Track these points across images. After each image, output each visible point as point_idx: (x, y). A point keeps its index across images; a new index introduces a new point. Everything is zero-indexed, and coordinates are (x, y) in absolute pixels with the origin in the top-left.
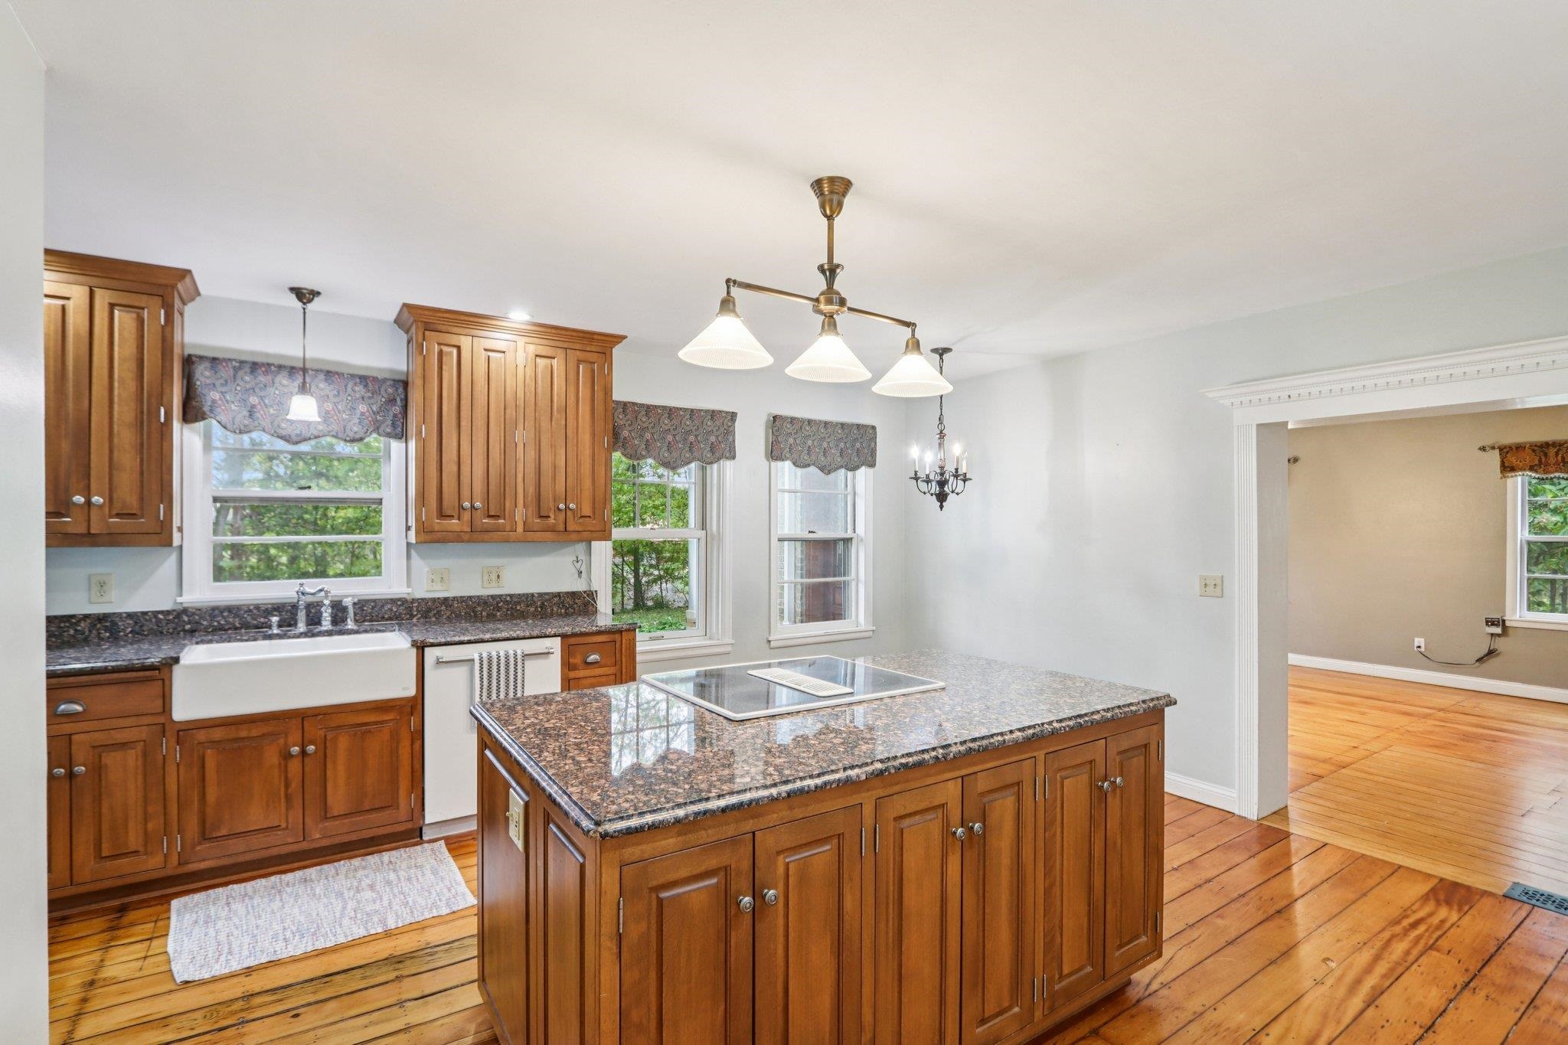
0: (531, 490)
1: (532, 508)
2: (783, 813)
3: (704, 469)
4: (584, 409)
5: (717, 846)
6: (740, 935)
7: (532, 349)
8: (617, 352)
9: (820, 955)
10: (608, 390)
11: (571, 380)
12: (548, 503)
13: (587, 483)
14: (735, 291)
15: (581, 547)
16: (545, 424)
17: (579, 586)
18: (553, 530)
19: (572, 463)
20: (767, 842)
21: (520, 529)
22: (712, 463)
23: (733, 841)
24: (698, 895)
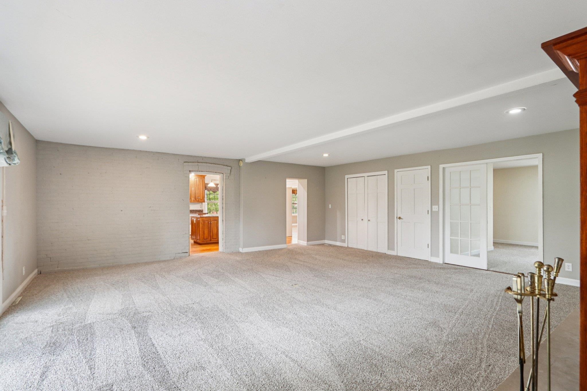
0: (194, 196)
1: (194, 198)
4: (201, 185)
7: (194, 178)
8: (206, 177)
10: (204, 182)
11: (200, 181)
12: (196, 197)
13: (202, 195)
15: (201, 204)
16: (196, 187)
17: (201, 209)
18: (197, 201)
19: (200, 192)
21: (193, 201)
24: (207, 222)
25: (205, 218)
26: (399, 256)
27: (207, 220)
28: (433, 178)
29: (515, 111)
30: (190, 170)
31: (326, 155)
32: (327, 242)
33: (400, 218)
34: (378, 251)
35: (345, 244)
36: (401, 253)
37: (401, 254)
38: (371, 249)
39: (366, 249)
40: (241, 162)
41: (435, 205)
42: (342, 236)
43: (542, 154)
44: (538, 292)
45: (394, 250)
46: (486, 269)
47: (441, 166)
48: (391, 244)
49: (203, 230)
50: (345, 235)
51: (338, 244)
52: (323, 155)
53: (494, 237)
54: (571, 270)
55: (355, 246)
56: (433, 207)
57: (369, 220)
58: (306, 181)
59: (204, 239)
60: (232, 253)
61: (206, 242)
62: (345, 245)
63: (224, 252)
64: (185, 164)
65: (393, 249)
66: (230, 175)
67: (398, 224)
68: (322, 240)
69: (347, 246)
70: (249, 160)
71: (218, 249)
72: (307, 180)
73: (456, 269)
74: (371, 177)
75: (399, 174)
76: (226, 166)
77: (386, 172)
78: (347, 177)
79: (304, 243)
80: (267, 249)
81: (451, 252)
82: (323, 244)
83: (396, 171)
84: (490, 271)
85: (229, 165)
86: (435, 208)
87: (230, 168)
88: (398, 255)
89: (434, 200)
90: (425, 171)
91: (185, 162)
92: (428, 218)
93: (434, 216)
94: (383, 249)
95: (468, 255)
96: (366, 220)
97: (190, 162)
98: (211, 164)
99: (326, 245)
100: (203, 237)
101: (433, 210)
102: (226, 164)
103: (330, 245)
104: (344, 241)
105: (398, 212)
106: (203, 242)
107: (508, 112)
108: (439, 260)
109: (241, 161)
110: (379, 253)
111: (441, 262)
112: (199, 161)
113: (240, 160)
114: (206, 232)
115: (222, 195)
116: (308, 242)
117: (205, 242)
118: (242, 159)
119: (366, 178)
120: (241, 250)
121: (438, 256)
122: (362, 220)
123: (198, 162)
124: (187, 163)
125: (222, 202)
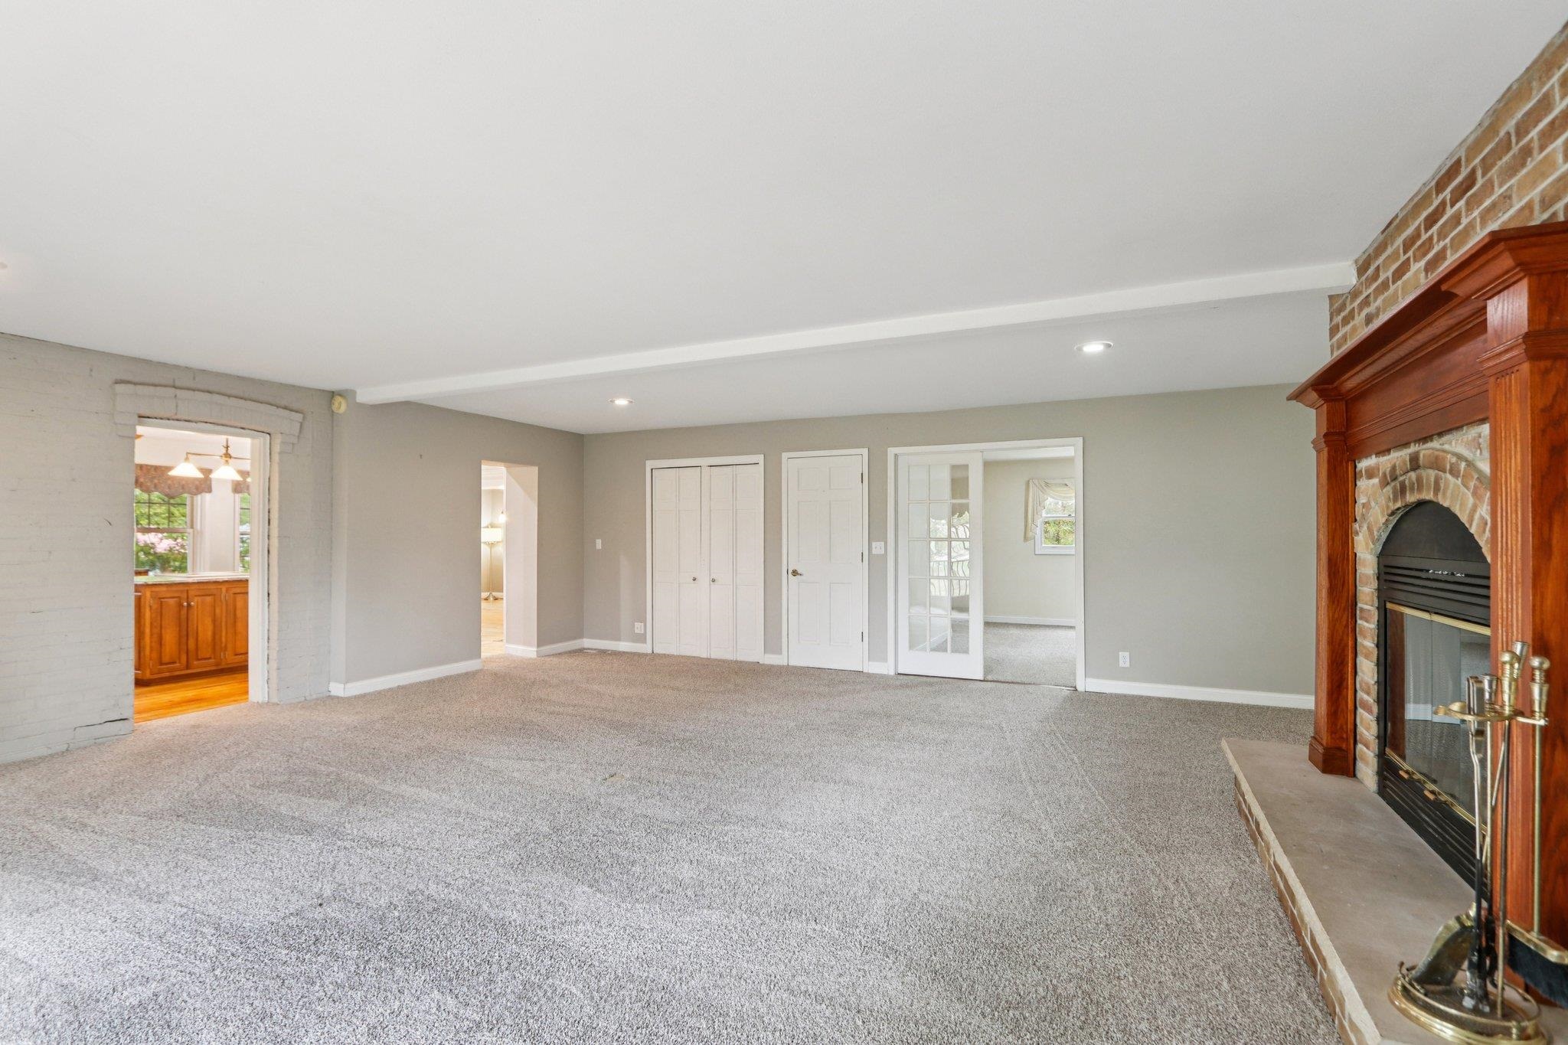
2: (196, 586)
3: (192, 498)
5: (177, 591)
6: (184, 612)
9: (208, 622)
14: (189, 455)
20: (191, 593)
22: (196, 495)
23: (182, 591)
24: (172, 602)
25: (164, 589)
26: (795, 667)
27: (176, 595)
28: (876, 478)
29: (1094, 348)
30: (143, 413)
31: (621, 402)
32: (587, 643)
33: (795, 573)
34: (738, 659)
35: (645, 645)
36: (798, 660)
37: (795, 662)
38: (717, 654)
39: (704, 656)
40: (338, 399)
41: (879, 541)
42: (637, 625)
43: (1081, 438)
44: (1510, 711)
45: (781, 653)
46: (982, 679)
47: (892, 451)
48: (772, 639)
49: (156, 631)
50: (644, 621)
51: (624, 646)
52: (612, 401)
53: (986, 611)
54: (1127, 665)
55: (672, 650)
56: (874, 544)
57: (713, 581)
58: (534, 470)
59: (161, 664)
60: (307, 705)
61: (167, 674)
62: (645, 648)
63: (274, 704)
64: (120, 388)
65: (778, 651)
66: (298, 441)
67: (790, 588)
68: (575, 638)
69: (650, 651)
70: (368, 395)
71: (247, 692)
72: (537, 468)
73: (931, 685)
74: (717, 468)
75: (792, 464)
76: (285, 408)
77: (760, 458)
78: (650, 464)
79: (527, 651)
80: (422, 679)
81: (912, 646)
82: (581, 651)
83: (785, 456)
84: (987, 681)
85: (295, 406)
86: (878, 548)
87: (298, 417)
88: (792, 663)
89: (876, 528)
90: (855, 460)
91: (117, 382)
92: (861, 574)
93: (876, 567)
94: (752, 652)
95: (924, 649)
96: (704, 581)
97: (141, 384)
98: (229, 396)
99: (589, 651)
100: (155, 655)
101: (874, 551)
102: (283, 403)
103: (603, 653)
104: (641, 638)
105: (791, 557)
106: (156, 676)
107: (1080, 349)
108: (886, 668)
109: (340, 395)
110: (741, 662)
111: (892, 673)
112: (178, 384)
113: (332, 394)
114: (170, 637)
115: (264, 505)
116: (541, 648)
117: (163, 675)
118: (347, 390)
119: (706, 471)
120: (337, 689)
121: (885, 660)
122: (694, 579)
123: (174, 387)
124: (131, 386)
125: (267, 530)
